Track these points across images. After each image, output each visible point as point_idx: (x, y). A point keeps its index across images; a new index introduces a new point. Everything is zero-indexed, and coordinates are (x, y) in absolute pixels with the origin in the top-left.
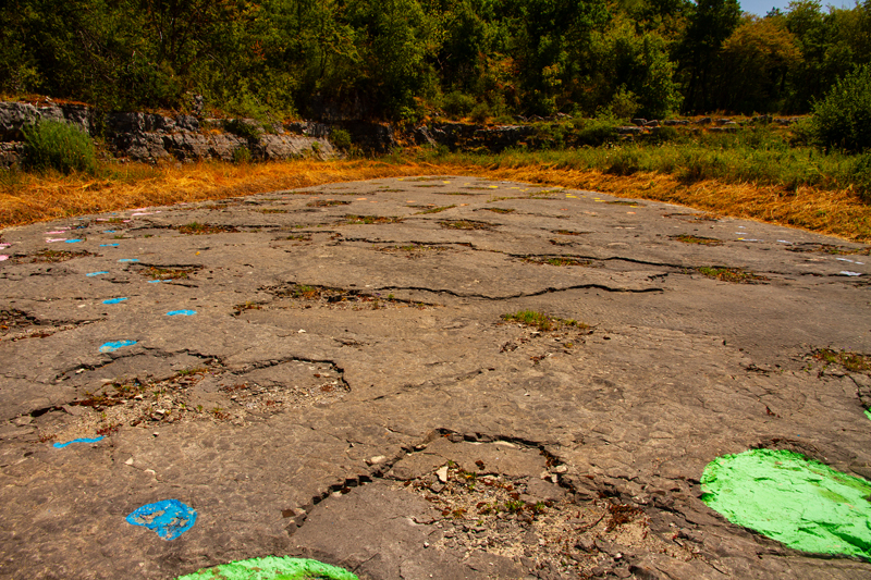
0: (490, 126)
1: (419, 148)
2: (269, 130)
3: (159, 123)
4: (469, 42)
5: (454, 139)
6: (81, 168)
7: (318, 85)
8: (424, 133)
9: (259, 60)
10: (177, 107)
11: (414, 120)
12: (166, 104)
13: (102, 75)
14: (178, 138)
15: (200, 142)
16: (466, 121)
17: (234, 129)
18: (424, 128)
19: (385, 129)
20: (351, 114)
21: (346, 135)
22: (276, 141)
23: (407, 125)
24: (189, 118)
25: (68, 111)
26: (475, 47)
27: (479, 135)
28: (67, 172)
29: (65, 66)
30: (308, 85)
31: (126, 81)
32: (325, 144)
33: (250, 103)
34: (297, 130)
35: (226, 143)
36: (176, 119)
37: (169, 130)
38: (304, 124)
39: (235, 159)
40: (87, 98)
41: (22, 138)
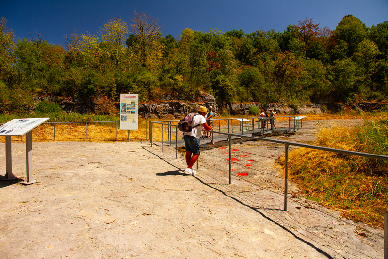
0: (383, 103)
1: (352, 110)
2: (301, 107)
3: (273, 106)
4: (382, 73)
5: (368, 107)
6: (258, 115)
7: (318, 93)
8: (355, 106)
9: (300, 89)
10: (278, 102)
11: (352, 102)
12: (275, 102)
13: (263, 97)
14: (277, 109)
15: (282, 110)
16: (374, 101)
17: (290, 107)
18: (355, 105)
19: (340, 105)
20: (329, 101)
21: (325, 107)
22: (302, 109)
23: (349, 104)
24: (280, 104)
25: (256, 104)
26: (384, 75)
27: (378, 106)
28: (255, 115)
29: (257, 96)
30: (315, 94)
31: (267, 98)
32: (318, 110)
33: (295, 100)
34: (310, 106)
35: (288, 110)
36: (277, 105)
37: (275, 107)
38: (312, 104)
39: (290, 113)
40: (260, 102)
41: (249, 110)
